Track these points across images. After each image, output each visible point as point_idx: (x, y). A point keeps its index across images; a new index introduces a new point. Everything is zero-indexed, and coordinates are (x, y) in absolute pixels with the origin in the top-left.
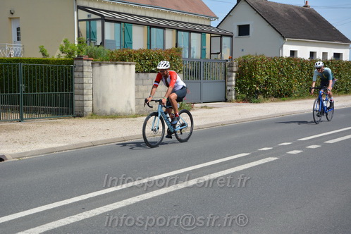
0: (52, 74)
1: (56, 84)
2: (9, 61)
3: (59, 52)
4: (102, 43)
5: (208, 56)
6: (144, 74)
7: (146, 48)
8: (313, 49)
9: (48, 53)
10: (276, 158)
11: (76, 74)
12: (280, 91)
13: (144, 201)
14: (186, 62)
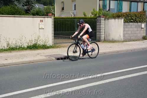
2: (71, 18)
3: (91, 14)
4: (109, 10)
6: (127, 23)
7: (129, 11)
9: (86, 15)
11: (98, 23)
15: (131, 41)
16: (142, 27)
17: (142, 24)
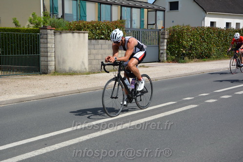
0: (23, 40)
1: (26, 48)
3: (28, 23)
4: (63, 16)
5: (145, 26)
6: (95, 40)
7: (97, 20)
8: (228, 20)
9: (19, 24)
10: (196, 106)
11: (42, 40)
12: (202, 53)
13: (93, 138)
14: (128, 31)
15: (101, 72)
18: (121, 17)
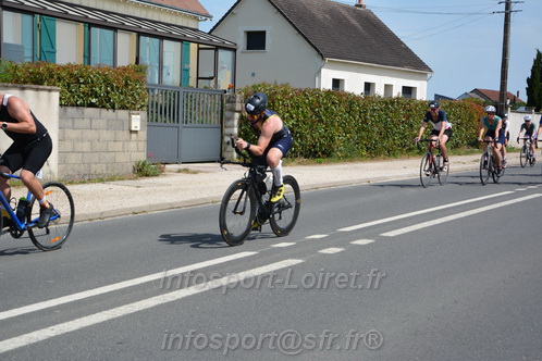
5: (192, 82)
6: (75, 109)
7: (82, 62)
8: (370, 78)
10: (300, 261)
12: (314, 147)
14: (153, 90)
15: (90, 181)
16: (133, 129)
17: (133, 116)
18: (137, 59)
